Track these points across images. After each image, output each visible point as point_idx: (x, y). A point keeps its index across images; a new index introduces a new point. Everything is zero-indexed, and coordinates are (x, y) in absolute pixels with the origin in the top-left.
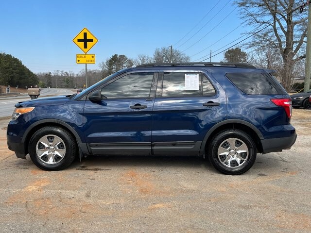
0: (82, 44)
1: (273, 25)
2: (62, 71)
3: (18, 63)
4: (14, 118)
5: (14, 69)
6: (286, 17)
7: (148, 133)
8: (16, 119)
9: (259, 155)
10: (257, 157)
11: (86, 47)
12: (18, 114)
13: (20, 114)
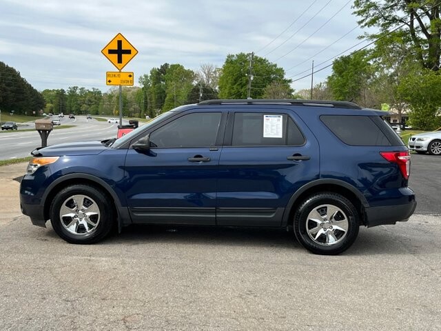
0: (115, 56)
1: (409, 24)
2: (82, 89)
3: (14, 76)
4: (31, 171)
5: (9, 85)
6: (430, 13)
7: (212, 195)
8: (33, 172)
9: (362, 228)
10: (360, 231)
11: (120, 61)
12: (35, 166)
13: (39, 165)
